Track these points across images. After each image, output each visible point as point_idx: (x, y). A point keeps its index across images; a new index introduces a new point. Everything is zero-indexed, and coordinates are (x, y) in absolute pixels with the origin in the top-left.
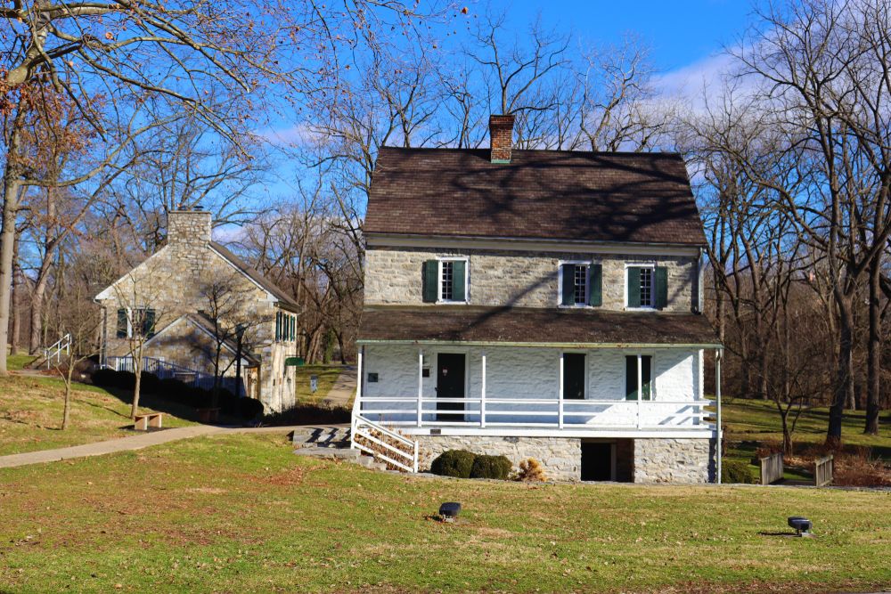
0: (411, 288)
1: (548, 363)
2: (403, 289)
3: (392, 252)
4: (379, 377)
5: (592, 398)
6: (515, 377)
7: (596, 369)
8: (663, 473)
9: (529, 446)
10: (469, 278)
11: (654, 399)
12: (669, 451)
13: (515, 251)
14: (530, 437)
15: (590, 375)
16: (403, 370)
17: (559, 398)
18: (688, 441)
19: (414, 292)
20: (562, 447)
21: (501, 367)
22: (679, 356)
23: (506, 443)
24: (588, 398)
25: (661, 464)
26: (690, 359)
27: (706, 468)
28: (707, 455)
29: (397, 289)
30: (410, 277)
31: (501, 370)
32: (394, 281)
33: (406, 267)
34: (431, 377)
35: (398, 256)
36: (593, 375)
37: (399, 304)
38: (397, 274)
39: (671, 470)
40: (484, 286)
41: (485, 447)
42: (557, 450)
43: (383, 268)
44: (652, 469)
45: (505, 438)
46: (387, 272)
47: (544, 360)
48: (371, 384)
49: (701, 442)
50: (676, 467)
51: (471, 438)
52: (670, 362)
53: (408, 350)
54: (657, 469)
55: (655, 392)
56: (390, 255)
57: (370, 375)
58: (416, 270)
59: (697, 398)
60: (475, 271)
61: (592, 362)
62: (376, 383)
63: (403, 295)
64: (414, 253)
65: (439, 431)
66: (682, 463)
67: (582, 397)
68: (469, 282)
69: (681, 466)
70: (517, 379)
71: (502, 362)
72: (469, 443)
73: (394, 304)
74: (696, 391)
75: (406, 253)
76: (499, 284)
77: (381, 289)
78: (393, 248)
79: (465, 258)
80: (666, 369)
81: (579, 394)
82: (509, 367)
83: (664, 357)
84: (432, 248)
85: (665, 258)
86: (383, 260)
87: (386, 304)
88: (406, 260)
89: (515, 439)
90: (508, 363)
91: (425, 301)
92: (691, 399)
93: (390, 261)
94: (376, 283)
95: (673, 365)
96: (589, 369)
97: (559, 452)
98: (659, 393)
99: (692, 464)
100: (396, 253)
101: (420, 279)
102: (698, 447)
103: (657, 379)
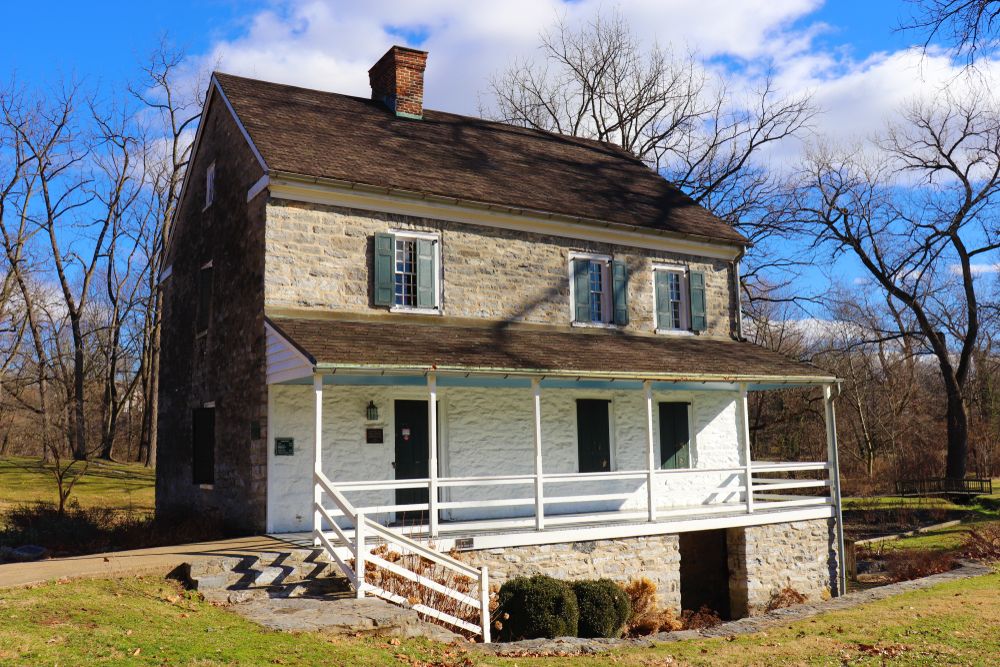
0: (347, 281)
1: (561, 414)
2: (334, 282)
3: (315, 214)
4: (296, 445)
5: (622, 469)
6: (516, 440)
7: (623, 424)
8: (780, 578)
9: (609, 556)
10: (442, 271)
11: (694, 466)
12: (784, 543)
13: (510, 231)
14: (611, 539)
15: (617, 433)
16: (338, 431)
17: (648, 469)
18: (805, 524)
19: (354, 288)
20: (655, 552)
21: (495, 423)
22: (721, 402)
23: (576, 554)
24: (616, 470)
25: (777, 564)
26: (733, 406)
27: (825, 564)
28: (826, 543)
29: (324, 281)
30: (345, 261)
31: (496, 429)
32: (319, 267)
33: (337, 242)
34: (386, 444)
35: (326, 221)
36: (622, 433)
37: (327, 309)
38: (323, 255)
39: (788, 573)
40: (464, 285)
41: (544, 565)
42: (649, 558)
43: (299, 241)
44: (768, 573)
45: (575, 544)
46: (304, 250)
47: (556, 412)
48: (282, 459)
49: (819, 523)
50: (793, 567)
51: (521, 550)
52: (711, 410)
53: (345, 395)
54: (772, 573)
55: (695, 456)
56: (310, 219)
57: (278, 441)
58: (356, 250)
59: (743, 462)
60: (451, 259)
61: (619, 413)
62: (290, 457)
63: (334, 293)
64: (352, 219)
65: (470, 542)
66: (800, 558)
67: (607, 469)
68: (442, 276)
69: (799, 564)
70: (519, 444)
71: (497, 415)
72: (518, 559)
73: (320, 308)
74: (742, 451)
75: (339, 218)
76: (487, 283)
77: (295, 281)
78: (316, 207)
79: (435, 235)
80: (708, 422)
81: (604, 464)
82: (506, 423)
83: (705, 404)
84: (382, 213)
85: (698, 259)
86: (299, 227)
87: (304, 308)
88: (340, 230)
89: (588, 545)
90: (504, 416)
91: (373, 305)
92: (736, 464)
93: (310, 228)
94: (286, 268)
95: (714, 415)
96: (615, 425)
97: (651, 561)
98: (701, 458)
99: (811, 559)
100: (321, 214)
101: (363, 265)
102: (816, 532)
103: (698, 436)
